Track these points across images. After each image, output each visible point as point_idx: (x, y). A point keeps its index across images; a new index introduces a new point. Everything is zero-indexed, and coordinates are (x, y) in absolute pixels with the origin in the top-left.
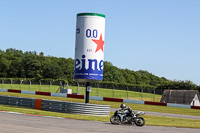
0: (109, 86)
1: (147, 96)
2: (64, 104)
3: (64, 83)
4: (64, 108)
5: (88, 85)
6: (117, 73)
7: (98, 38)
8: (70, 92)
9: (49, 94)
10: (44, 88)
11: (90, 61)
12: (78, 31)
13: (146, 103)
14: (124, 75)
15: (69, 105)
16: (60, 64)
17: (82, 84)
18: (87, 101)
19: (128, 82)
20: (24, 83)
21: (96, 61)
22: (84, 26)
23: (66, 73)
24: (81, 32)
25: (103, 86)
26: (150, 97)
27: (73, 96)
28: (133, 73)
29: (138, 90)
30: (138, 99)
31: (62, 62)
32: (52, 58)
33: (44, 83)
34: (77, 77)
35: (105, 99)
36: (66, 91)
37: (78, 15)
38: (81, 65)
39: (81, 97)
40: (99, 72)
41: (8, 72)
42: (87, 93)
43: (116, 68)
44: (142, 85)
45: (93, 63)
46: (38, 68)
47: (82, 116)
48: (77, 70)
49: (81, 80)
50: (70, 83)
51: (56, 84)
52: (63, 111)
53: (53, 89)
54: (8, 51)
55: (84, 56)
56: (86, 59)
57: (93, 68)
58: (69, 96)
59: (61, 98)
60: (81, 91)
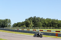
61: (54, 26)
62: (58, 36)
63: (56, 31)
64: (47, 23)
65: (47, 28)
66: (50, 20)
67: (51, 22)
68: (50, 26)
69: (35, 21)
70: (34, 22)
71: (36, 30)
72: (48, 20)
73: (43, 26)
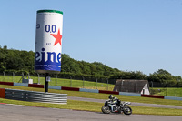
0: (67, 77)
1: (101, 86)
2: (25, 93)
3: (25, 74)
4: (26, 97)
5: (47, 75)
6: (74, 64)
7: (56, 33)
8: (31, 82)
9: (11, 84)
10: (7, 78)
11: (49, 54)
12: (38, 26)
13: (101, 92)
14: (80, 67)
15: (30, 93)
16: (22, 56)
17: (42, 75)
18: (46, 91)
19: (84, 72)
21: (54, 54)
22: (43, 22)
23: (27, 65)
24: (41, 27)
25: (61, 76)
26: (104, 87)
27: (34, 85)
28: (88, 65)
29: (93, 80)
30: (93, 88)
31: (24, 54)
32: (15, 51)
33: (7, 74)
35: (63, 88)
36: (28, 81)
37: (38, 12)
38: (40, 57)
39: (41, 86)
40: (57, 64)
42: (47, 83)
43: (73, 60)
44: (97, 75)
45: (52, 56)
46: (2, 60)
47: (42, 104)
49: (41, 71)
50: (31, 74)
51: (19, 74)
52: (24, 99)
53: (16, 79)
55: (43, 49)
56: (46, 52)
57: (52, 60)
58: (30, 85)
59: (23, 88)
60: (41, 81)
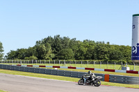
2: (125, 77)
3: (124, 63)
4: (125, 81)
8: (128, 69)
9: (113, 71)
10: (110, 67)
15: (128, 78)
16: (121, 50)
17: (136, 64)
20: (96, 63)
22: (137, 23)
23: (125, 56)
24: (136, 27)
27: (131, 72)
31: (123, 48)
32: (116, 46)
33: (110, 63)
34: (134, 59)
36: (126, 68)
37: (134, 16)
39: (136, 73)
41: (85, 56)
46: (106, 53)
47: (138, 86)
48: (134, 54)
49: (137, 61)
50: (129, 63)
51: (119, 63)
52: (124, 83)
53: (116, 67)
54: (84, 41)
58: (128, 72)
59: (123, 74)
60: (136, 68)
61: (101, 59)
62: (109, 81)
63: (106, 70)
64: (85, 50)
65: (86, 63)
66: (91, 43)
67: (93, 48)
68: (93, 58)
69: (59, 47)
70: (56, 49)
71: (59, 67)
72: (88, 44)
73: (76, 57)
